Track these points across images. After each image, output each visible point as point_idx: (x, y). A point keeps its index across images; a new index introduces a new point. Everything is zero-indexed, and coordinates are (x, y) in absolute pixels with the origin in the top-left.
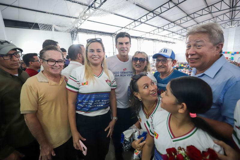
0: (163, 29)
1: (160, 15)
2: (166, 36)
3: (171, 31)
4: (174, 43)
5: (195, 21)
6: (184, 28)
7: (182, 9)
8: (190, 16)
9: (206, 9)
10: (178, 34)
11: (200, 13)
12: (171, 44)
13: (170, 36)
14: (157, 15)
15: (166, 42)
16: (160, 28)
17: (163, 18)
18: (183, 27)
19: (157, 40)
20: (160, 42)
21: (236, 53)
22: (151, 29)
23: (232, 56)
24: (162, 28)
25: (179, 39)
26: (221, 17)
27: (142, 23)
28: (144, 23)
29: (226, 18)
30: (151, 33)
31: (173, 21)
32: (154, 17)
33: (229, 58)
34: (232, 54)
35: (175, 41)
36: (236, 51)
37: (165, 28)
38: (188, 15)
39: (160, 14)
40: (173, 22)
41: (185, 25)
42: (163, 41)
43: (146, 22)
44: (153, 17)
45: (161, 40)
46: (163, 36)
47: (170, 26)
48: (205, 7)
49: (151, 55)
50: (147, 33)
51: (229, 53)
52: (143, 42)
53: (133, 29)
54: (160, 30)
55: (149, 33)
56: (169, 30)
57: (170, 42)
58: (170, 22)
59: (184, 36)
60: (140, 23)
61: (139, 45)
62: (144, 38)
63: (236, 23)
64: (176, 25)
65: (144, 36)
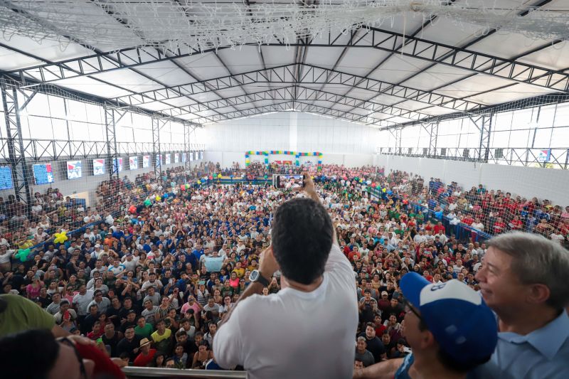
0: (180, 92)
1: (174, 60)
2: (184, 108)
3: (195, 99)
4: (200, 125)
5: (243, 89)
6: (223, 99)
7: (222, 59)
8: (236, 77)
9: (262, 72)
10: (210, 109)
11: (253, 76)
12: (193, 126)
13: (192, 110)
14: (168, 58)
15: (183, 121)
16: (170, 88)
17: (180, 66)
18: (220, 96)
19: (160, 114)
20: (168, 120)
21: (301, 154)
22: (150, 85)
23: (297, 159)
24: (177, 89)
25: (211, 118)
26: (282, 91)
27: (123, 66)
28: (130, 67)
29: (288, 97)
30: (147, 97)
31: (202, 79)
32: (160, 60)
33: (293, 163)
34: (297, 156)
35: (202, 121)
36: (301, 152)
37: (182, 91)
38: (232, 75)
39: (177, 57)
40: (203, 82)
41: (225, 93)
42: (174, 119)
43: (135, 67)
44: (158, 61)
45: (172, 117)
46: (176, 107)
47: (196, 90)
48: (261, 67)
49: (145, 151)
50: (135, 93)
51: (292, 153)
52: (122, 116)
53: (93, 76)
54: (171, 94)
55: (140, 94)
56: (192, 96)
57: (191, 123)
58: (195, 81)
59: (220, 114)
60: (118, 65)
61: (112, 124)
62: (126, 105)
63: (300, 107)
64: (208, 90)
65: (126, 100)
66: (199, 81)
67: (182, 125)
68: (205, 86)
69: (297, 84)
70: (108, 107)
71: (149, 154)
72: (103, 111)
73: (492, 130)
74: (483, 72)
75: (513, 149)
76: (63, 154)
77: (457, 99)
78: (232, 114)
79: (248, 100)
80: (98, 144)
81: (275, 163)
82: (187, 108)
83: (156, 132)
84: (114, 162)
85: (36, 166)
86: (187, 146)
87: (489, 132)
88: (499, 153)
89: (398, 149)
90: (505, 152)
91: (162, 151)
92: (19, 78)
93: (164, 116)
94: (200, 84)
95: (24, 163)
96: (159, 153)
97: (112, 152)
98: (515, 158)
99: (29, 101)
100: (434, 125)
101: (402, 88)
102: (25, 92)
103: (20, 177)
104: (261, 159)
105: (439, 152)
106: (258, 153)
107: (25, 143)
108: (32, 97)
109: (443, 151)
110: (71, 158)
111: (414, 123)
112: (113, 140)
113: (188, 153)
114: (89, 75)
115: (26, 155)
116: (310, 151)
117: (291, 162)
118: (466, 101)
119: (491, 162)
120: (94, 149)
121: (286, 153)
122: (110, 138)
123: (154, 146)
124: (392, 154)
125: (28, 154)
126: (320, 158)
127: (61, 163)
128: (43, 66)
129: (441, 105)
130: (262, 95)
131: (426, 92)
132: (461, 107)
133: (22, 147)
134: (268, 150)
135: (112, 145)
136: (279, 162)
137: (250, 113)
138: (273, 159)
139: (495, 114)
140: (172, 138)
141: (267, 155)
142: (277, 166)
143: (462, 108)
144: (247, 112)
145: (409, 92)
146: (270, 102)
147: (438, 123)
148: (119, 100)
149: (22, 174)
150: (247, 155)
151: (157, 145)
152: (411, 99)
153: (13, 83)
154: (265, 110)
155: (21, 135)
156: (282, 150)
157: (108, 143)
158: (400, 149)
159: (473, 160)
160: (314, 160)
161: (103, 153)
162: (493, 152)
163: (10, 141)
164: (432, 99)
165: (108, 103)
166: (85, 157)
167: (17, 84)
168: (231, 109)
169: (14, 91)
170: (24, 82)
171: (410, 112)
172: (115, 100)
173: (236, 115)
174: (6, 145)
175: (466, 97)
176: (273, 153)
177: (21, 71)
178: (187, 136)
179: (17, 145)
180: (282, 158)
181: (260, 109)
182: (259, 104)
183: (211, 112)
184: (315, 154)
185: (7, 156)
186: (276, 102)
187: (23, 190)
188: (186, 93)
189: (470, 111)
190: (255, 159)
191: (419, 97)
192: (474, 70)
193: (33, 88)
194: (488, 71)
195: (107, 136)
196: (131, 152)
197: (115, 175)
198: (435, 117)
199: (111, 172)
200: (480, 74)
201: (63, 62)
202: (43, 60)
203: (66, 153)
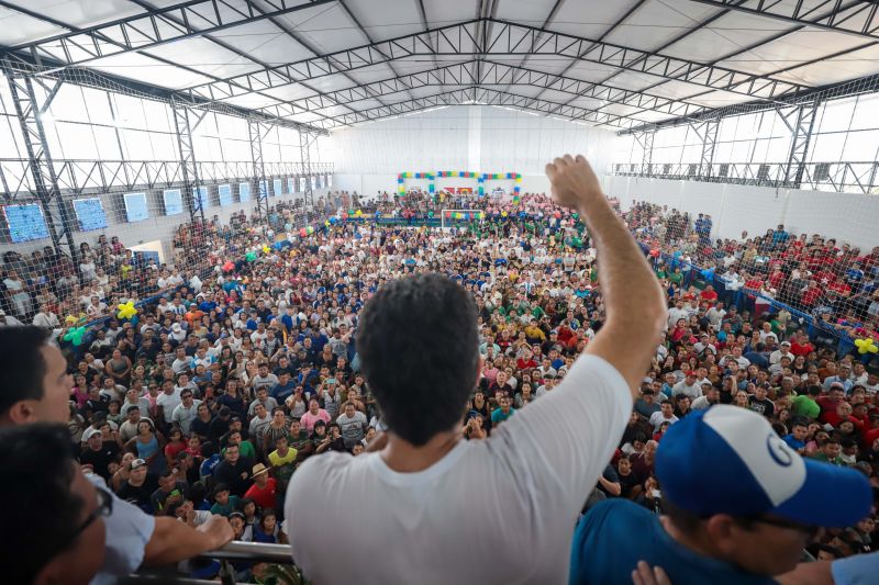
0: (288, 76)
1: (275, 18)
2: (298, 103)
3: (316, 87)
4: (324, 131)
5: (392, 68)
6: (359, 86)
7: (355, 14)
8: (379, 46)
9: (422, 36)
10: (339, 103)
11: (407, 43)
12: (314, 134)
13: (312, 106)
14: (265, 15)
15: (297, 125)
16: (273, 69)
17: (286, 30)
18: (354, 81)
19: (261, 114)
20: (274, 123)
21: (486, 177)
22: (240, 66)
23: (481, 185)
24: (284, 70)
25: (342, 119)
26: (455, 70)
27: (193, 32)
28: (204, 33)
29: (467, 79)
30: (237, 85)
31: (324, 51)
32: (251, 19)
33: (474, 190)
34: (480, 180)
35: (327, 124)
36: (487, 173)
37: (293, 74)
38: (372, 44)
39: (280, 12)
40: (325, 57)
41: (363, 75)
42: (284, 122)
43: (213, 34)
45: (280, 118)
46: (284, 102)
47: (315, 71)
48: (420, 28)
49: (242, 176)
50: (218, 80)
51: (472, 175)
52: (201, 119)
53: (147, 50)
54: (276, 79)
55: (226, 81)
56: (309, 82)
57: (310, 128)
58: (313, 55)
59: (356, 112)
60: (185, 30)
61: (186, 132)
62: (205, 100)
63: (485, 97)
64: (334, 70)
65: (205, 92)
66: (319, 56)
67: (295, 132)
68: (330, 64)
69: (482, 57)
70: (178, 104)
71: (247, 179)
72: (170, 110)
73: (815, 130)
74: (814, 23)
75: (848, 164)
76: (117, 183)
77: (756, 77)
78: (375, 111)
79: (400, 87)
80: (168, 165)
81: (446, 191)
82: (302, 104)
83: (256, 145)
84: (195, 195)
85: (78, 203)
86: (306, 165)
87: (809, 135)
88: (822, 171)
89: (646, 167)
90: (832, 170)
91: (267, 174)
92: (31, 58)
93: (267, 117)
94: (320, 60)
95: (60, 199)
96: (264, 178)
97: (191, 178)
98: (850, 179)
99: (52, 97)
100: (712, 125)
101: (663, 58)
102: (46, 81)
103: (58, 221)
104: (423, 185)
105: (716, 171)
106: (418, 176)
107: (57, 167)
108: (56, 90)
109: (724, 168)
110: (130, 188)
111: (676, 121)
112: (190, 159)
113: (307, 176)
114: (140, 50)
115: (61, 185)
116: (501, 171)
117: (470, 190)
118: (774, 80)
119: (805, 187)
120: (163, 173)
121: (463, 175)
122: (185, 155)
123: (254, 166)
124: (635, 175)
125: (64, 183)
126: (518, 183)
127: (114, 197)
128: (66, 36)
129: (727, 88)
130: (423, 77)
131: (704, 65)
132: (763, 90)
133: (52, 173)
134: (434, 171)
135: (190, 167)
136: (452, 190)
137: (405, 109)
138: (442, 185)
139: (823, 103)
140: (282, 152)
141: (431, 178)
142: (448, 196)
143: (765, 93)
144: (398, 107)
145: (674, 65)
146: (437, 90)
147: (718, 121)
148: (194, 93)
149: (59, 216)
150: (401, 179)
151: (259, 166)
152: (676, 78)
153: (22, 67)
154: (428, 104)
155: (48, 155)
156: (456, 169)
157: (183, 163)
158: (650, 166)
159: (775, 184)
160: (508, 186)
161: (177, 179)
162: (812, 169)
163: (34, 163)
164: (713, 78)
165: (176, 98)
166: (150, 186)
167: (29, 68)
168: (373, 103)
169: (28, 81)
170: (40, 65)
171: (672, 101)
172: (187, 91)
173: (382, 114)
174: (29, 170)
175: (773, 73)
176: (441, 174)
177: (33, 45)
178: (305, 149)
179: (45, 170)
180: (457, 183)
181: (421, 102)
182: (418, 93)
183: (340, 110)
184: (510, 176)
185: (34, 188)
186: (446, 88)
187: (64, 239)
188: (300, 77)
189: (777, 98)
190: (413, 185)
191: (691, 75)
192: (799, 20)
193: (56, 74)
194: (825, 22)
195: (181, 152)
196: (219, 177)
197: (198, 214)
198: (713, 110)
199: (191, 209)
200: (808, 27)
201: (96, 28)
202: (64, 25)
203: (120, 181)
